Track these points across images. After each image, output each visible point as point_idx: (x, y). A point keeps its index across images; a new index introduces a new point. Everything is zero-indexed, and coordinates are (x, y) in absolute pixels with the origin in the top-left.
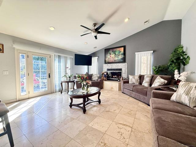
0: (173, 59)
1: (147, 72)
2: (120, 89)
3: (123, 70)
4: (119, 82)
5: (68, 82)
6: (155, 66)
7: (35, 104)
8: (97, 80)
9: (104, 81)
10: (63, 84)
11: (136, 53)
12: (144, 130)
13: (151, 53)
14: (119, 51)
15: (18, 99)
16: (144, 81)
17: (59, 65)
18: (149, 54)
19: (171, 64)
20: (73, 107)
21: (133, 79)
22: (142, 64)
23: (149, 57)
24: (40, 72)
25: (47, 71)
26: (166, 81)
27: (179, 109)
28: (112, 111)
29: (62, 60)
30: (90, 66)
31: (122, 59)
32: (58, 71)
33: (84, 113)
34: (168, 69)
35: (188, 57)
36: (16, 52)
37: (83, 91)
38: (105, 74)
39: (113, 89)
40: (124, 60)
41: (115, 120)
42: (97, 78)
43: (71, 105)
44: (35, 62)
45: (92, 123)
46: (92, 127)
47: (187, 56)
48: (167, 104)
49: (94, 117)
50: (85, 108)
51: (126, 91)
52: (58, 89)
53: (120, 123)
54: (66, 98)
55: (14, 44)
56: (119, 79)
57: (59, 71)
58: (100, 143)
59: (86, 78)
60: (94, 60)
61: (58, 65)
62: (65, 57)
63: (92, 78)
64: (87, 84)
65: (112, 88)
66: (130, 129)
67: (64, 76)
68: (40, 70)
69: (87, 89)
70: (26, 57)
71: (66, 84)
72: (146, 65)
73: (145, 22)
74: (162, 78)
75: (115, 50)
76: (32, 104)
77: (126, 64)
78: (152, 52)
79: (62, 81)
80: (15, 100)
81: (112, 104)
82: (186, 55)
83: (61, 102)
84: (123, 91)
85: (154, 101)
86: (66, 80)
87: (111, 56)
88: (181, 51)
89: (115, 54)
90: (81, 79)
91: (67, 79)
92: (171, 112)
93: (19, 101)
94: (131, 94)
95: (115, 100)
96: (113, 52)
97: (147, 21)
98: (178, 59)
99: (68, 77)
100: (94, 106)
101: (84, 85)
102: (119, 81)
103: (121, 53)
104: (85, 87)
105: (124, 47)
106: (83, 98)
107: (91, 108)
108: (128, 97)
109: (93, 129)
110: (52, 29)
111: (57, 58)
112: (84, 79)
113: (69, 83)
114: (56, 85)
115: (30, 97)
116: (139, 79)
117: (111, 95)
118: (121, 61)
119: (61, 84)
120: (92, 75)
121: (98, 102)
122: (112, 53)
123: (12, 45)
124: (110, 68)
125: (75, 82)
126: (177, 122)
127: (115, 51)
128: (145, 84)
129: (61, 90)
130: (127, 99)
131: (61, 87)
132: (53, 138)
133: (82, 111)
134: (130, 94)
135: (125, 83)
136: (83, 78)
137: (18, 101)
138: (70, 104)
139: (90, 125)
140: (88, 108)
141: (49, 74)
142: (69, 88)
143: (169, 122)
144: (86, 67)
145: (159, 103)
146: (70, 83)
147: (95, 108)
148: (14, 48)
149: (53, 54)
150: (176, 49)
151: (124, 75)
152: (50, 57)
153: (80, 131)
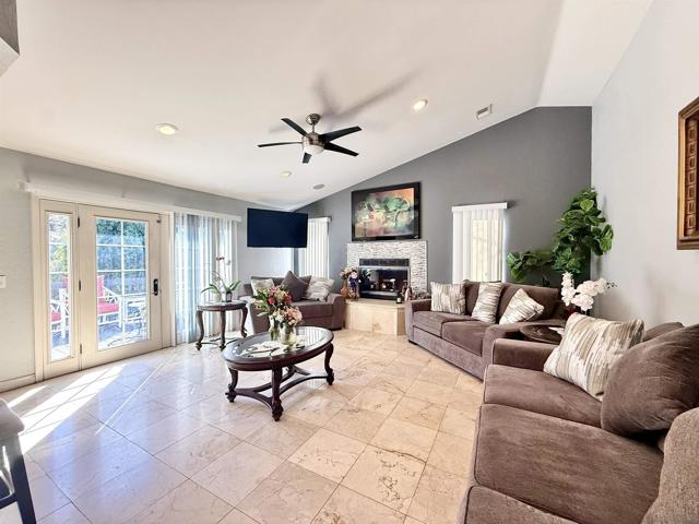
0: (567, 232)
1: (489, 274)
2: (401, 330)
3: (412, 262)
4: (399, 306)
5: (223, 310)
6: (515, 251)
7: (104, 391)
8: (326, 299)
9: (348, 301)
10: (206, 316)
11: (454, 209)
12: (463, 468)
13: (500, 210)
14: (401, 199)
15: (39, 375)
16: (478, 304)
17: (190, 250)
18: (496, 214)
19: (561, 249)
20: (238, 398)
21: (444, 297)
22: (474, 242)
23: (497, 222)
24: (123, 274)
25: (147, 270)
26: (540, 308)
27: (558, 401)
28: (369, 408)
29: (203, 232)
30: (300, 250)
31: (409, 227)
32: (186, 268)
33: (277, 420)
34: (553, 263)
35: (608, 228)
36: (35, 207)
37: (273, 344)
38: (354, 276)
39: (380, 329)
40: (415, 231)
41: (377, 440)
42: (324, 292)
43: (232, 394)
44: (102, 243)
45: (299, 453)
46: (300, 464)
47: (605, 224)
48: (528, 386)
49: (310, 429)
50: (280, 402)
51: (420, 336)
52: (185, 332)
53: (391, 447)
54: (214, 364)
55: (28, 181)
56: (399, 296)
57: (190, 271)
58: (323, 516)
59: (283, 301)
60: (317, 228)
61: (186, 247)
62: (213, 220)
63: (308, 291)
64: (287, 319)
65: (376, 326)
66: (419, 467)
67: (207, 286)
68: (123, 270)
69: (288, 338)
70: (72, 225)
71: (214, 316)
72: (485, 245)
73: (480, 112)
74: (531, 294)
75: (386, 195)
76: (94, 389)
77: (422, 243)
78: (505, 205)
79: (202, 304)
80: (30, 379)
81: (372, 385)
82: (603, 220)
83: (198, 379)
84: (413, 335)
85: (494, 376)
86: (215, 303)
87: (371, 217)
88: (588, 209)
89: (388, 211)
90: (268, 302)
91: (219, 298)
92: (529, 414)
93: (44, 380)
94: (438, 348)
95: (382, 368)
96: (379, 201)
97: (486, 110)
98: (582, 232)
99: (223, 290)
100: (312, 393)
101: (276, 323)
102: (399, 300)
103: (406, 207)
104: (279, 328)
105: (417, 187)
106: (274, 370)
107: (302, 400)
108: (428, 356)
109: (303, 471)
110: (168, 131)
111: (186, 226)
112: (276, 304)
113: (227, 312)
114: (180, 316)
115: (84, 365)
116: (462, 296)
117: (371, 352)
118: (408, 233)
119: (200, 314)
120: (308, 280)
121: (324, 380)
122: (377, 206)
123: (22, 186)
124: (369, 258)
125: (247, 306)
126: (538, 443)
127: (386, 201)
128: (482, 312)
129: (198, 338)
130: (422, 365)
131: (198, 327)
132: (172, 509)
133: (270, 411)
134: (434, 349)
135: (417, 308)
136: (275, 299)
137: (40, 382)
138: (227, 390)
139: (294, 460)
140: (291, 399)
141: (156, 280)
142: (227, 329)
143: (514, 444)
144: (287, 252)
145: (506, 384)
146: (229, 314)
147: (315, 402)
148: (29, 195)
149: (168, 210)
150: (576, 201)
151: (416, 281)
152: (159, 222)
153: (260, 482)
